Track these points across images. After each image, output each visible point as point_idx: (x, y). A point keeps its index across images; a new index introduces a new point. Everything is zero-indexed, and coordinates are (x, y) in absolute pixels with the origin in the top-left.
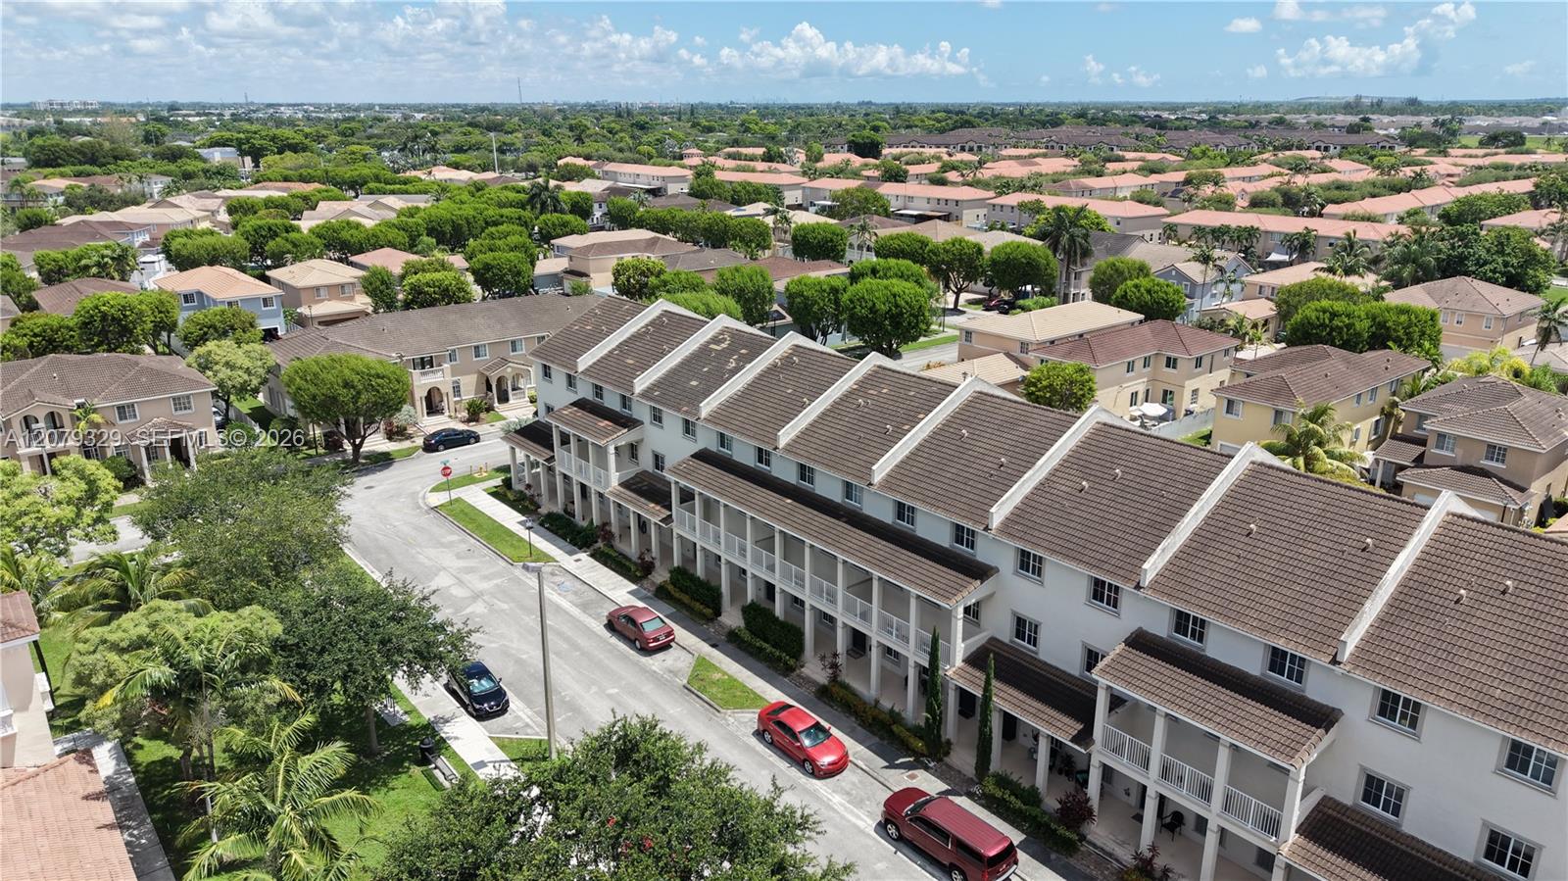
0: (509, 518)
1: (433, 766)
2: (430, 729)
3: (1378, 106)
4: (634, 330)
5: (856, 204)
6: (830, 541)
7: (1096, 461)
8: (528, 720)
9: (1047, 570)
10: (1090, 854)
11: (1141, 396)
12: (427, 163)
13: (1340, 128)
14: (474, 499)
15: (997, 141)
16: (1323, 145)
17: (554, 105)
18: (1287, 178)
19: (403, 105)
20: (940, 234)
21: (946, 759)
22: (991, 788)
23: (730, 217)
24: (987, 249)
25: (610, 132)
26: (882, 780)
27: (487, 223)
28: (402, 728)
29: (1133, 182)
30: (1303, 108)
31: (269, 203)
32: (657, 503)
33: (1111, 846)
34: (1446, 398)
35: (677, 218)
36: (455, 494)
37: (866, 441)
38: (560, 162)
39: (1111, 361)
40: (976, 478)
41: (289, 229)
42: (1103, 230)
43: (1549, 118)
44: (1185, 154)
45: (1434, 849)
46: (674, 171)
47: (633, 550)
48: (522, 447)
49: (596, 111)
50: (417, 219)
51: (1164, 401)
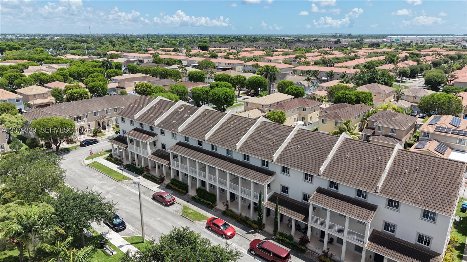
0: (114, 167)
1: (105, 248)
2: (101, 237)
3: (341, 36)
4: (151, 106)
5: (206, 65)
6: (224, 167)
7: (300, 140)
8: (133, 231)
9: (291, 172)
10: (309, 253)
11: (296, 119)
12: (63, 53)
13: (332, 42)
14: (100, 161)
15: (242, 46)
16: (330, 47)
17: (102, 34)
18: (323, 56)
19: (50, 34)
20: (232, 74)
21: (264, 229)
22: (278, 236)
23: (168, 69)
24: (247, 78)
25: (123, 43)
26: (246, 238)
27: (89, 72)
28: (92, 237)
29: (281, 58)
30: (322, 36)
31: (11, 67)
32: (165, 159)
33: (315, 250)
34: (378, 117)
35: (151, 70)
36: (95, 160)
37: (232, 137)
38: (108, 53)
39: (289, 110)
40: (267, 146)
41: (21, 76)
42: (278, 72)
43: (384, 39)
44: (294, 49)
45: (404, 241)
46: (146, 55)
47: (157, 174)
48: (116, 144)
49: (116, 36)
50: (65, 71)
51: (303, 120)
